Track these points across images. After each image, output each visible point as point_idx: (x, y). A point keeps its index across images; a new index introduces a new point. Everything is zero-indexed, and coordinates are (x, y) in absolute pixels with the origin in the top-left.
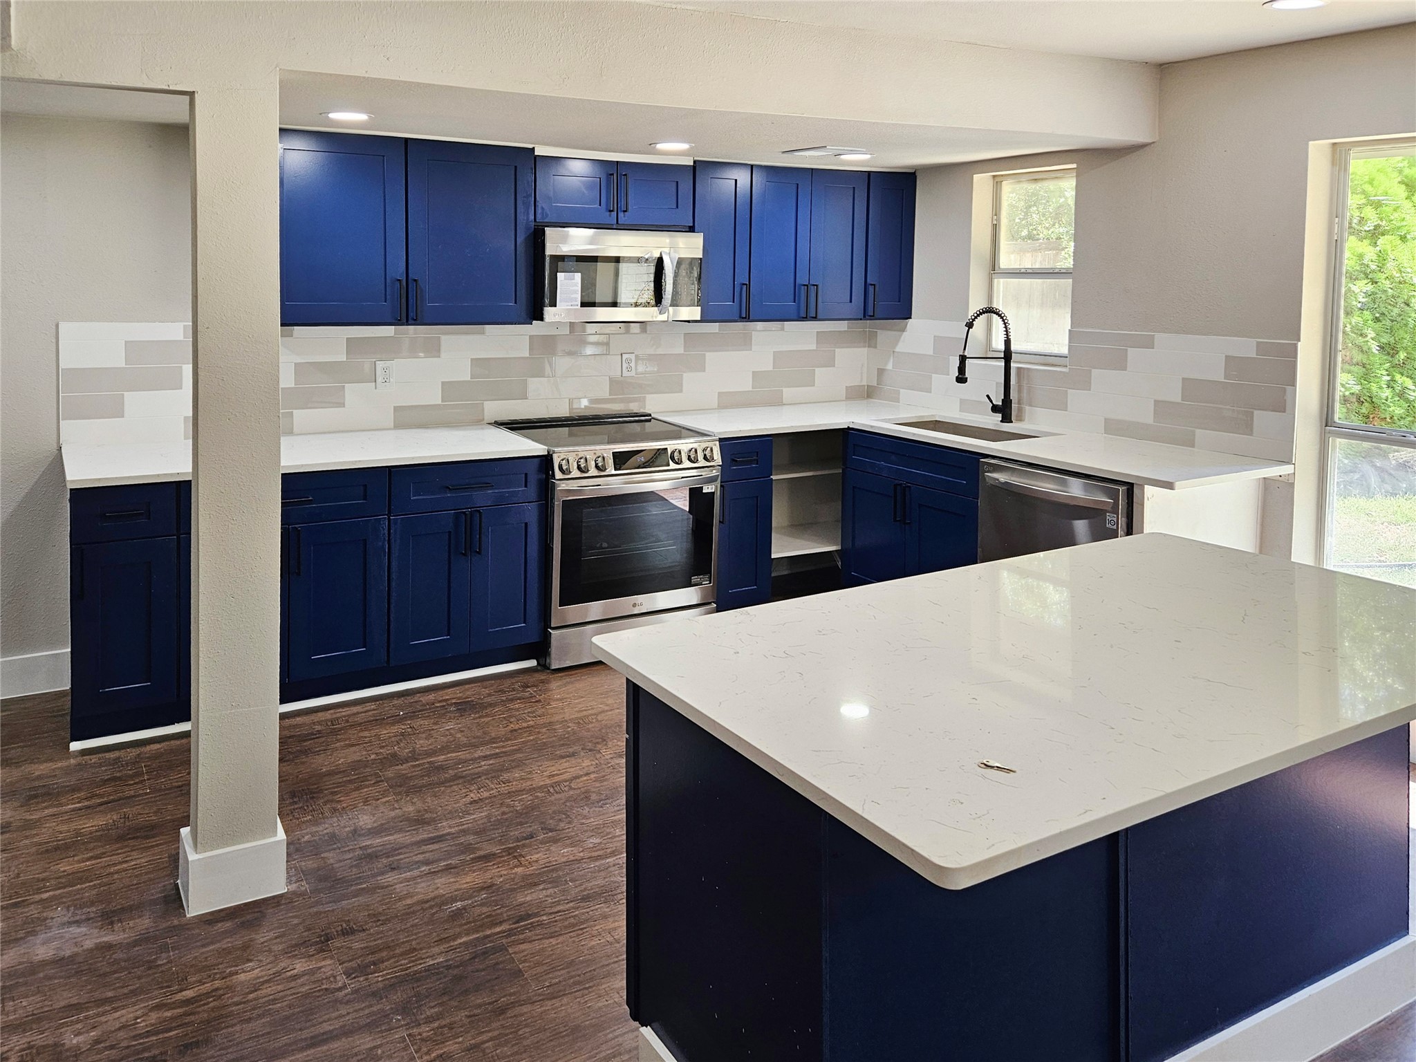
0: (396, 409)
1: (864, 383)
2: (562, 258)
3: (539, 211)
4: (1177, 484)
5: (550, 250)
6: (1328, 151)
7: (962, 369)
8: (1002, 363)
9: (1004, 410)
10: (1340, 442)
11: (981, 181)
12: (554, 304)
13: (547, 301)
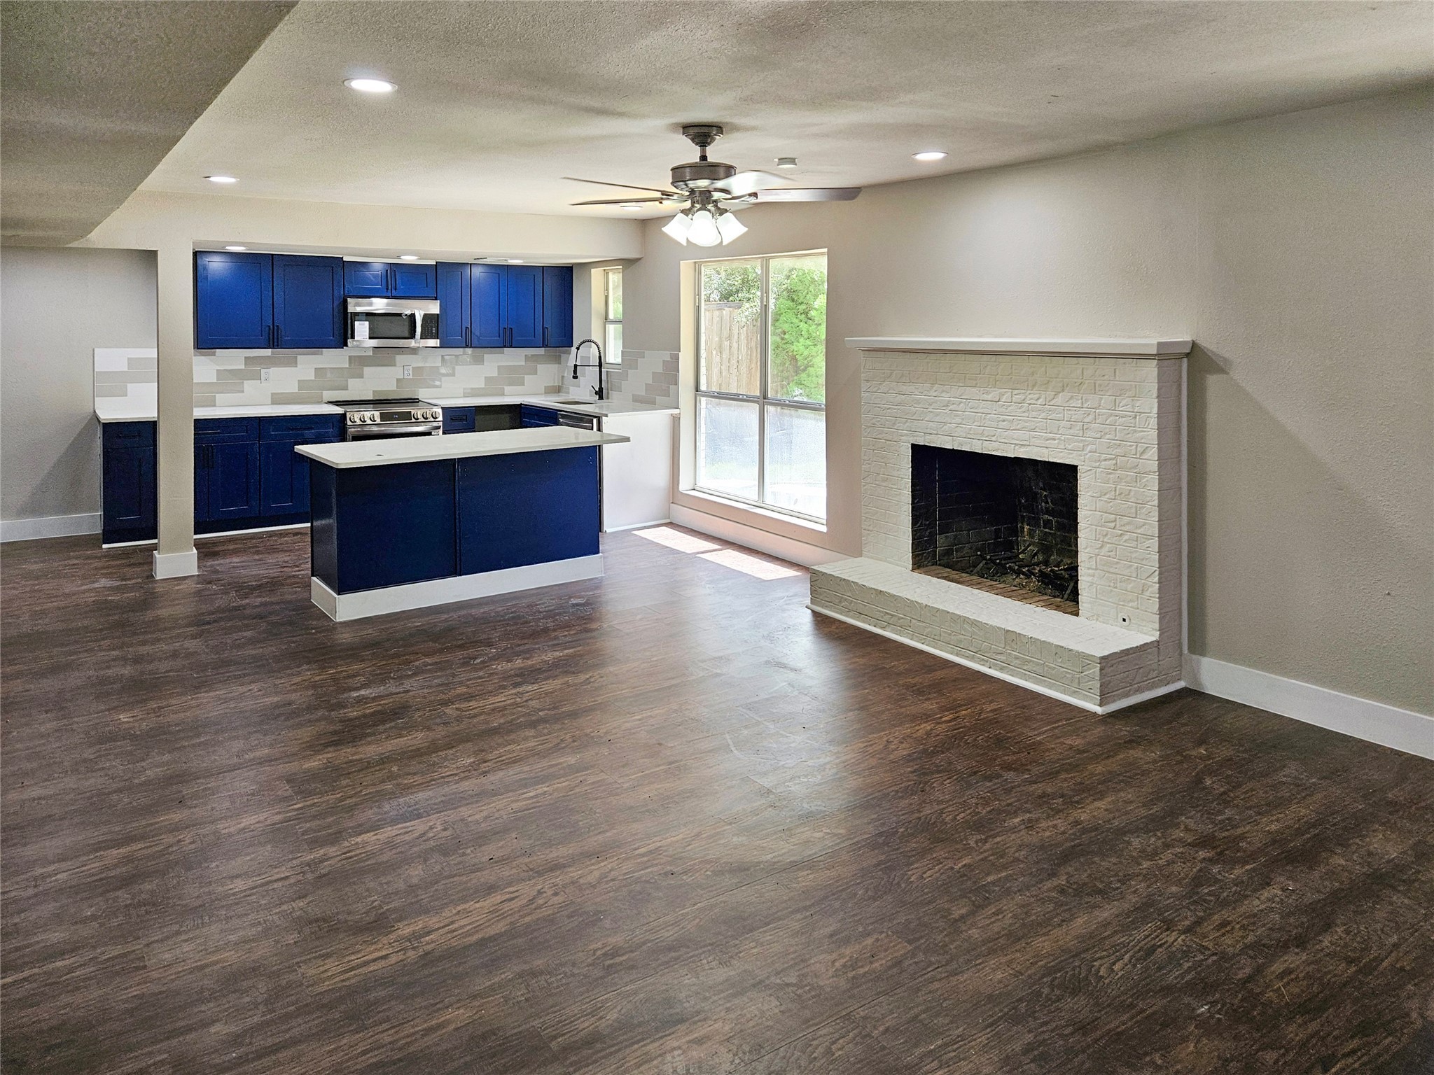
0: (272, 394)
1: (556, 384)
2: (357, 314)
3: (346, 289)
4: (609, 415)
5: (351, 309)
6: (693, 265)
7: (575, 372)
8: (598, 369)
9: (600, 394)
10: (703, 399)
11: (596, 273)
12: (353, 337)
13: (349, 336)
